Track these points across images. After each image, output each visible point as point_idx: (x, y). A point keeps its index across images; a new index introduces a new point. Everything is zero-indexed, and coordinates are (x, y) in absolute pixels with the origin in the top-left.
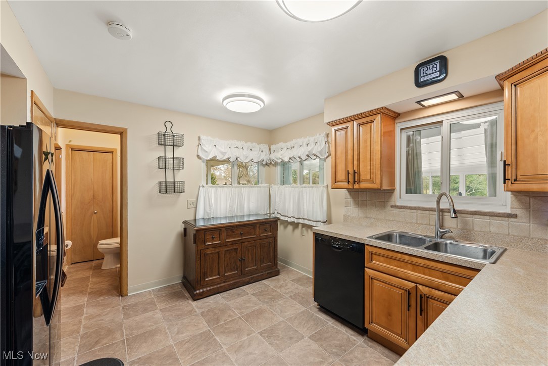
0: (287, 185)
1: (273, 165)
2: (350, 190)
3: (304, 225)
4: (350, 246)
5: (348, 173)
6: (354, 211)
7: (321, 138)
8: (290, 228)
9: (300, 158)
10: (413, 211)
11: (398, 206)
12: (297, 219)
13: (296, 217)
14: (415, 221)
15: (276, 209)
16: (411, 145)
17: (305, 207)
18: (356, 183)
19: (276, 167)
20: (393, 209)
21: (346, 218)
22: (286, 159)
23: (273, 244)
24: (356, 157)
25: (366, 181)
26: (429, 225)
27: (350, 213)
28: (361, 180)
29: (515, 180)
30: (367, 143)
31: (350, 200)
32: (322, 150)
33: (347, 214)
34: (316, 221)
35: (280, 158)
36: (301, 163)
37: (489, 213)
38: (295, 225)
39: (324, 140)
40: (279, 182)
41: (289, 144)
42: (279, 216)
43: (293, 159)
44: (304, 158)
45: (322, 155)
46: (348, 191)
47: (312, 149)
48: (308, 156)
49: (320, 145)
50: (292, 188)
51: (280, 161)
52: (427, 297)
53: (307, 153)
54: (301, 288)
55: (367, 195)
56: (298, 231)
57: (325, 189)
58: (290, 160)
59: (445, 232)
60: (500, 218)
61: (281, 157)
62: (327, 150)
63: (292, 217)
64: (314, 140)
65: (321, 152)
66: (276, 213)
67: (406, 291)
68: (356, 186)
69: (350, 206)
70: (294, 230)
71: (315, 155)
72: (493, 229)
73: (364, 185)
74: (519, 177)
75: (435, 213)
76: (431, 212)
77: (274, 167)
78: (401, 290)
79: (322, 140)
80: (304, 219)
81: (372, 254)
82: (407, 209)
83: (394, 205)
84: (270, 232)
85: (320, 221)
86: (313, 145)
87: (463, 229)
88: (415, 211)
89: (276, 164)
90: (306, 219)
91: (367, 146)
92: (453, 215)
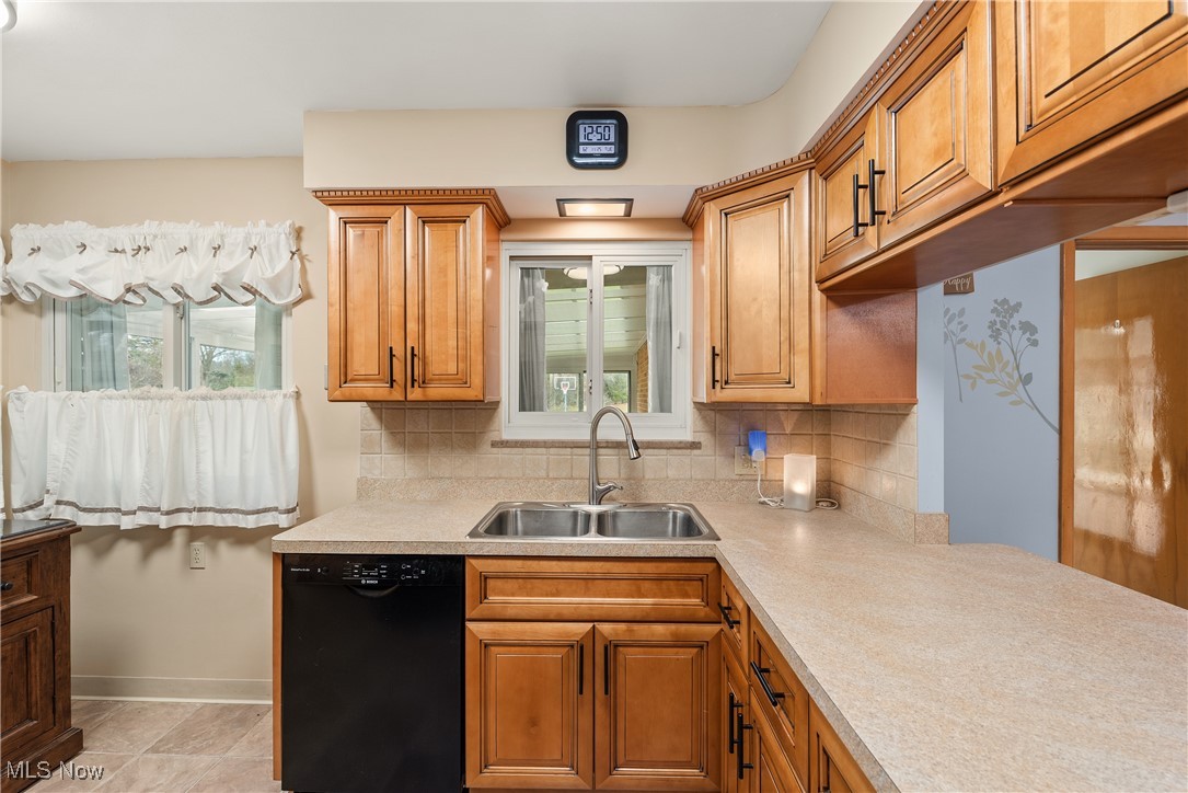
0: (111, 391)
1: (26, 307)
2: (379, 405)
3: (194, 533)
4: (418, 573)
5: (392, 356)
6: (390, 464)
7: (276, 237)
8: (127, 552)
9: (178, 290)
10: (539, 450)
11: (507, 442)
12: (168, 513)
13: (165, 508)
14: (543, 474)
15: (50, 485)
16: (531, 299)
17: (207, 467)
18: (416, 384)
19: (41, 315)
20: (495, 450)
21: (365, 489)
22: (108, 290)
23: (43, 638)
24: (412, 311)
25: (444, 379)
26: (572, 478)
27: (377, 472)
28: (429, 376)
29: (726, 383)
30: (446, 276)
31: (377, 432)
32: (278, 277)
33: (369, 476)
34: (258, 512)
35: (73, 283)
36: (181, 312)
37: (666, 443)
38: (153, 539)
39: (285, 246)
40: (62, 375)
41: (124, 235)
42: (66, 513)
43: (144, 292)
44: (198, 293)
45: (277, 293)
46: (372, 409)
47: (239, 269)
48: (216, 288)
49: (271, 260)
50: (142, 403)
51: (73, 292)
52: (616, 646)
53: (216, 279)
54: (204, 759)
55: (428, 417)
56: (168, 560)
57: (291, 403)
58: (130, 297)
59: (607, 489)
60: (680, 451)
61: (77, 278)
62: (297, 279)
63: (142, 509)
64: (247, 238)
65: (274, 283)
66: (49, 501)
67: (572, 646)
68: (415, 394)
69: (378, 450)
70: (146, 555)
71: (248, 289)
72: (671, 473)
73: (435, 392)
74: (732, 377)
75: (587, 451)
76: (576, 451)
77: (33, 318)
78: (559, 649)
79: (278, 243)
80: (201, 510)
81: (484, 578)
82: (528, 447)
83: (497, 439)
84: (30, 592)
85: (276, 509)
86: (240, 257)
87: (628, 479)
88: (543, 450)
89: (44, 304)
90: (210, 509)
91: (445, 284)
92: (634, 454)
